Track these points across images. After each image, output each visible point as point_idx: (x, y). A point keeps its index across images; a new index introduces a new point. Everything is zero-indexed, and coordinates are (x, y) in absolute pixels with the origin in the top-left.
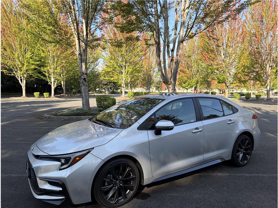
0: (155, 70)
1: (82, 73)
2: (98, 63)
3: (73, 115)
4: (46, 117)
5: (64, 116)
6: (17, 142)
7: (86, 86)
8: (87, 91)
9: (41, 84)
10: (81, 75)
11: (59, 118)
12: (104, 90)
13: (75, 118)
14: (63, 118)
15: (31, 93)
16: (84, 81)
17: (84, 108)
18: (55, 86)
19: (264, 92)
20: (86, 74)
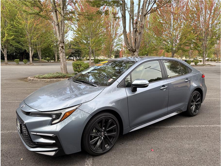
0: (115, 41)
1: (60, 42)
2: (68, 35)
3: (53, 78)
4: (30, 80)
5: (46, 79)
6: (10, 101)
7: (64, 53)
8: (64, 58)
9: (20, 52)
10: (59, 44)
11: (42, 80)
12: (73, 58)
13: (55, 81)
14: (45, 80)
15: (11, 60)
16: (62, 49)
17: (62, 72)
18: (33, 54)
19: (198, 59)
20: (63, 43)
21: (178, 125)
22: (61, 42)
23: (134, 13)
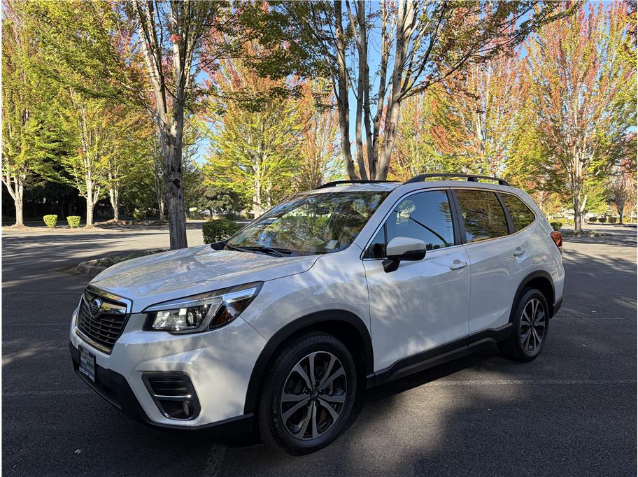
1: (170, 169)
2: (197, 149)
4: (85, 270)
7: (180, 197)
9: (60, 195)
10: (168, 173)
12: (209, 211)
16: (175, 187)
18: (95, 201)
20: (179, 170)
21: (457, 380)
22: (173, 170)
23: (370, 95)
